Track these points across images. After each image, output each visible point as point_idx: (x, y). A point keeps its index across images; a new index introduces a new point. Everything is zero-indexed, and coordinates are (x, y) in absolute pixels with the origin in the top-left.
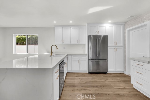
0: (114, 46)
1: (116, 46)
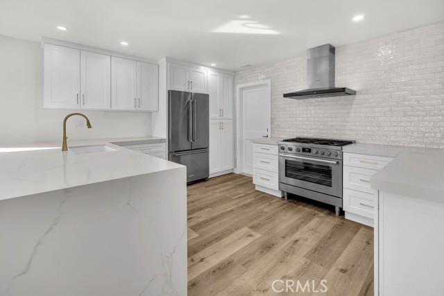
0: (220, 118)
1: (222, 118)
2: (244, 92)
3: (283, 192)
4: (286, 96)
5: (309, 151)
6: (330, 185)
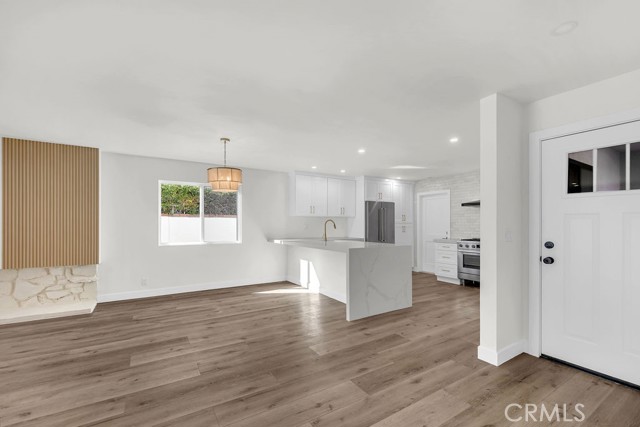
0: (403, 222)
2: (424, 199)
3: (461, 280)
4: (463, 205)
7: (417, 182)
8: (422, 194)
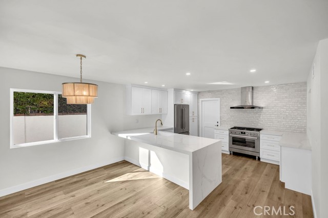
1: (194, 116)
2: (203, 102)
3: (230, 152)
4: (231, 108)
5: (245, 133)
6: (254, 147)
7: (199, 92)
8: (203, 100)
